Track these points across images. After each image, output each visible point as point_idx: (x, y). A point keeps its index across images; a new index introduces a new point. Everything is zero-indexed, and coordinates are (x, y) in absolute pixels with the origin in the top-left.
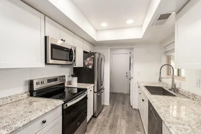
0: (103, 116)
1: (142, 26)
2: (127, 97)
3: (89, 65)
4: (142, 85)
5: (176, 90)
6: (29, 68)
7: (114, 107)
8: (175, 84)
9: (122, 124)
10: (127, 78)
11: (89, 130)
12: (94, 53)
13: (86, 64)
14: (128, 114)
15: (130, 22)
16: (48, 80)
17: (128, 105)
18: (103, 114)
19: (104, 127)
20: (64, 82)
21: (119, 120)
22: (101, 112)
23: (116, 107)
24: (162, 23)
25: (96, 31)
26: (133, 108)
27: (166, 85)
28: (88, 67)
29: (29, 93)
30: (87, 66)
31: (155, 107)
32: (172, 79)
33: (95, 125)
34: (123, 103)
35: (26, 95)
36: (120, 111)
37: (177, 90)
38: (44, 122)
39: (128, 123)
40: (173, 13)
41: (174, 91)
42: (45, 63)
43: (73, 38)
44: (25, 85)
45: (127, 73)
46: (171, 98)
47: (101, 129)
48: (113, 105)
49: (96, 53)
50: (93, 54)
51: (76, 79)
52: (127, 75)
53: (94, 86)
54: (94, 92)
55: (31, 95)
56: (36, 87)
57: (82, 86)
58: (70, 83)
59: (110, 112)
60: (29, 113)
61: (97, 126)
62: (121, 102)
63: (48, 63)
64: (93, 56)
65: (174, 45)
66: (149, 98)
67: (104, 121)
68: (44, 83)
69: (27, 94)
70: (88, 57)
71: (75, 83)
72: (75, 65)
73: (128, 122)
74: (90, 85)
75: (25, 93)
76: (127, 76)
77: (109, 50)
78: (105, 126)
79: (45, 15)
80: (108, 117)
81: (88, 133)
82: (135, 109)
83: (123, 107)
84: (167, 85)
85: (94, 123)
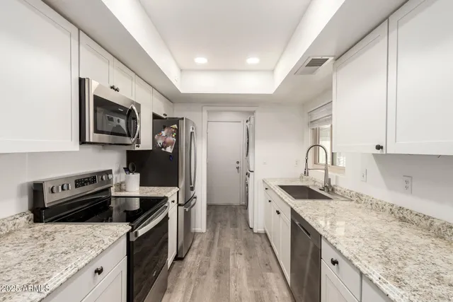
0: (197, 255)
1: (273, 71)
2: (239, 211)
3: (165, 145)
4: (274, 184)
5: (330, 190)
6: (29, 153)
7: (217, 234)
8: (330, 179)
9: (239, 263)
10: (238, 172)
11: (173, 287)
12: (177, 118)
13: (160, 142)
14: (246, 244)
15: (253, 61)
16: (76, 181)
17: (243, 227)
18: (195, 250)
19: (204, 276)
20: (110, 185)
21: (231, 257)
22: (192, 247)
23: (220, 233)
24: (312, 72)
25: (181, 70)
26: (255, 231)
27: (313, 183)
28: (163, 149)
29: (31, 215)
30: (162, 147)
31: (307, 219)
32: (324, 171)
33: (184, 275)
34: (235, 225)
35: (24, 219)
36: (231, 240)
37: (333, 190)
38: (99, 271)
39: (248, 261)
40: (331, 59)
41: (328, 192)
42: (80, 140)
43: (133, 83)
44: (21, 195)
45: (238, 162)
46: (326, 202)
47: (198, 280)
48: (214, 231)
49: (183, 119)
50: (176, 121)
51: (136, 178)
52: (237, 165)
53: (178, 192)
54: (179, 205)
55: (37, 219)
56: (49, 199)
57: (153, 192)
58: (120, 187)
59: (211, 245)
60: (63, 255)
61: (187, 277)
62: (229, 222)
63: (87, 140)
64: (175, 126)
65: (331, 109)
66: (293, 206)
67: (201, 263)
68: (68, 188)
69: (26, 217)
70: (164, 127)
71: (133, 187)
72: (138, 146)
73: (249, 258)
74: (171, 190)
75: (22, 215)
76: (238, 168)
77: (205, 114)
78: (205, 274)
79: (79, 29)
80: (209, 254)
81: (171, 292)
82: (258, 234)
83: (236, 232)
84: (315, 182)
85: (179, 271)
